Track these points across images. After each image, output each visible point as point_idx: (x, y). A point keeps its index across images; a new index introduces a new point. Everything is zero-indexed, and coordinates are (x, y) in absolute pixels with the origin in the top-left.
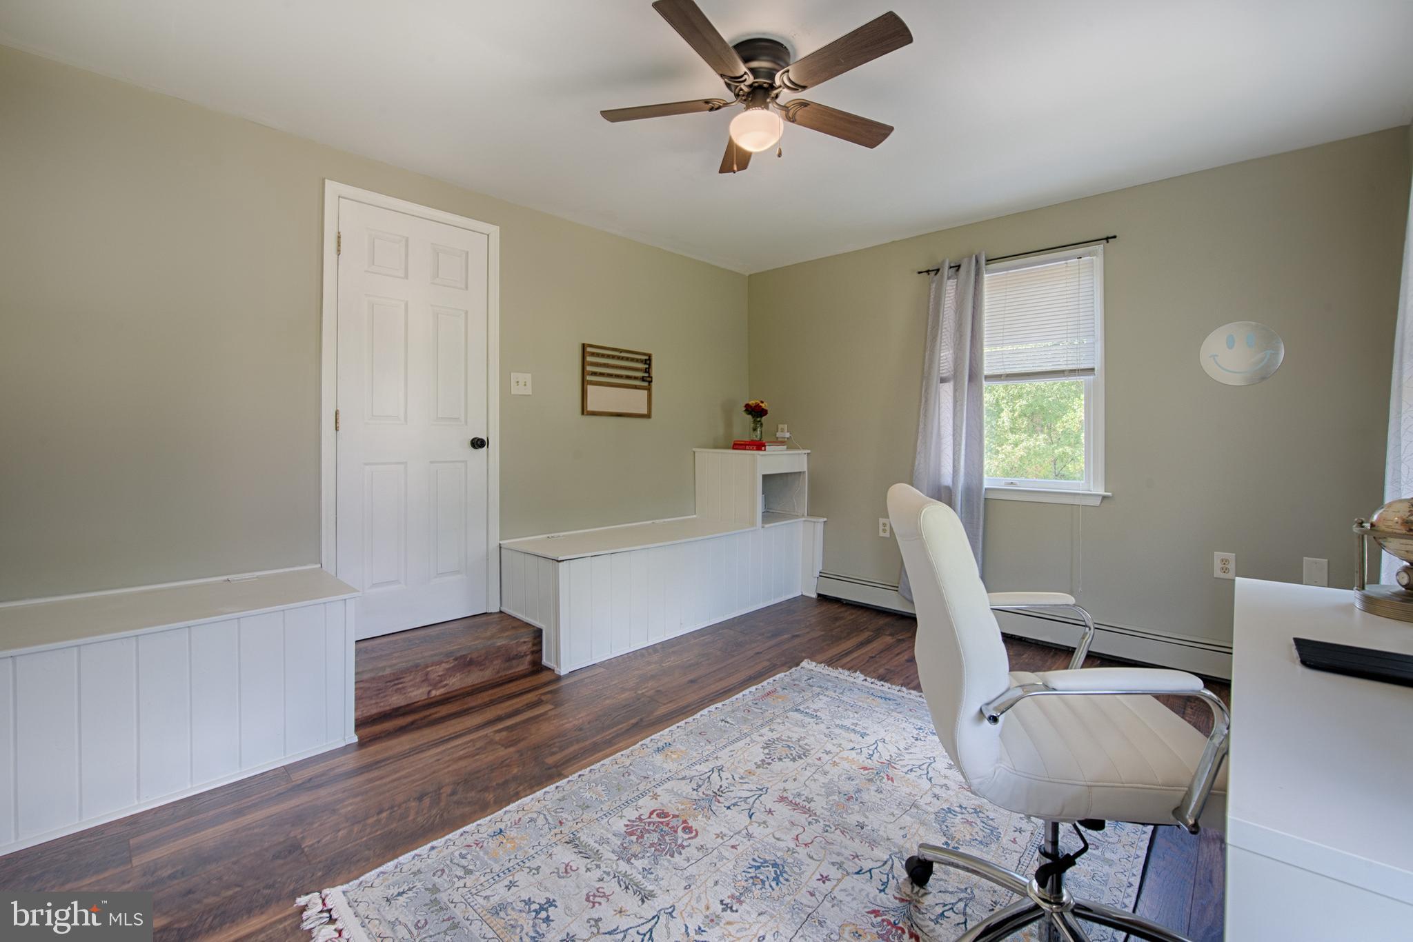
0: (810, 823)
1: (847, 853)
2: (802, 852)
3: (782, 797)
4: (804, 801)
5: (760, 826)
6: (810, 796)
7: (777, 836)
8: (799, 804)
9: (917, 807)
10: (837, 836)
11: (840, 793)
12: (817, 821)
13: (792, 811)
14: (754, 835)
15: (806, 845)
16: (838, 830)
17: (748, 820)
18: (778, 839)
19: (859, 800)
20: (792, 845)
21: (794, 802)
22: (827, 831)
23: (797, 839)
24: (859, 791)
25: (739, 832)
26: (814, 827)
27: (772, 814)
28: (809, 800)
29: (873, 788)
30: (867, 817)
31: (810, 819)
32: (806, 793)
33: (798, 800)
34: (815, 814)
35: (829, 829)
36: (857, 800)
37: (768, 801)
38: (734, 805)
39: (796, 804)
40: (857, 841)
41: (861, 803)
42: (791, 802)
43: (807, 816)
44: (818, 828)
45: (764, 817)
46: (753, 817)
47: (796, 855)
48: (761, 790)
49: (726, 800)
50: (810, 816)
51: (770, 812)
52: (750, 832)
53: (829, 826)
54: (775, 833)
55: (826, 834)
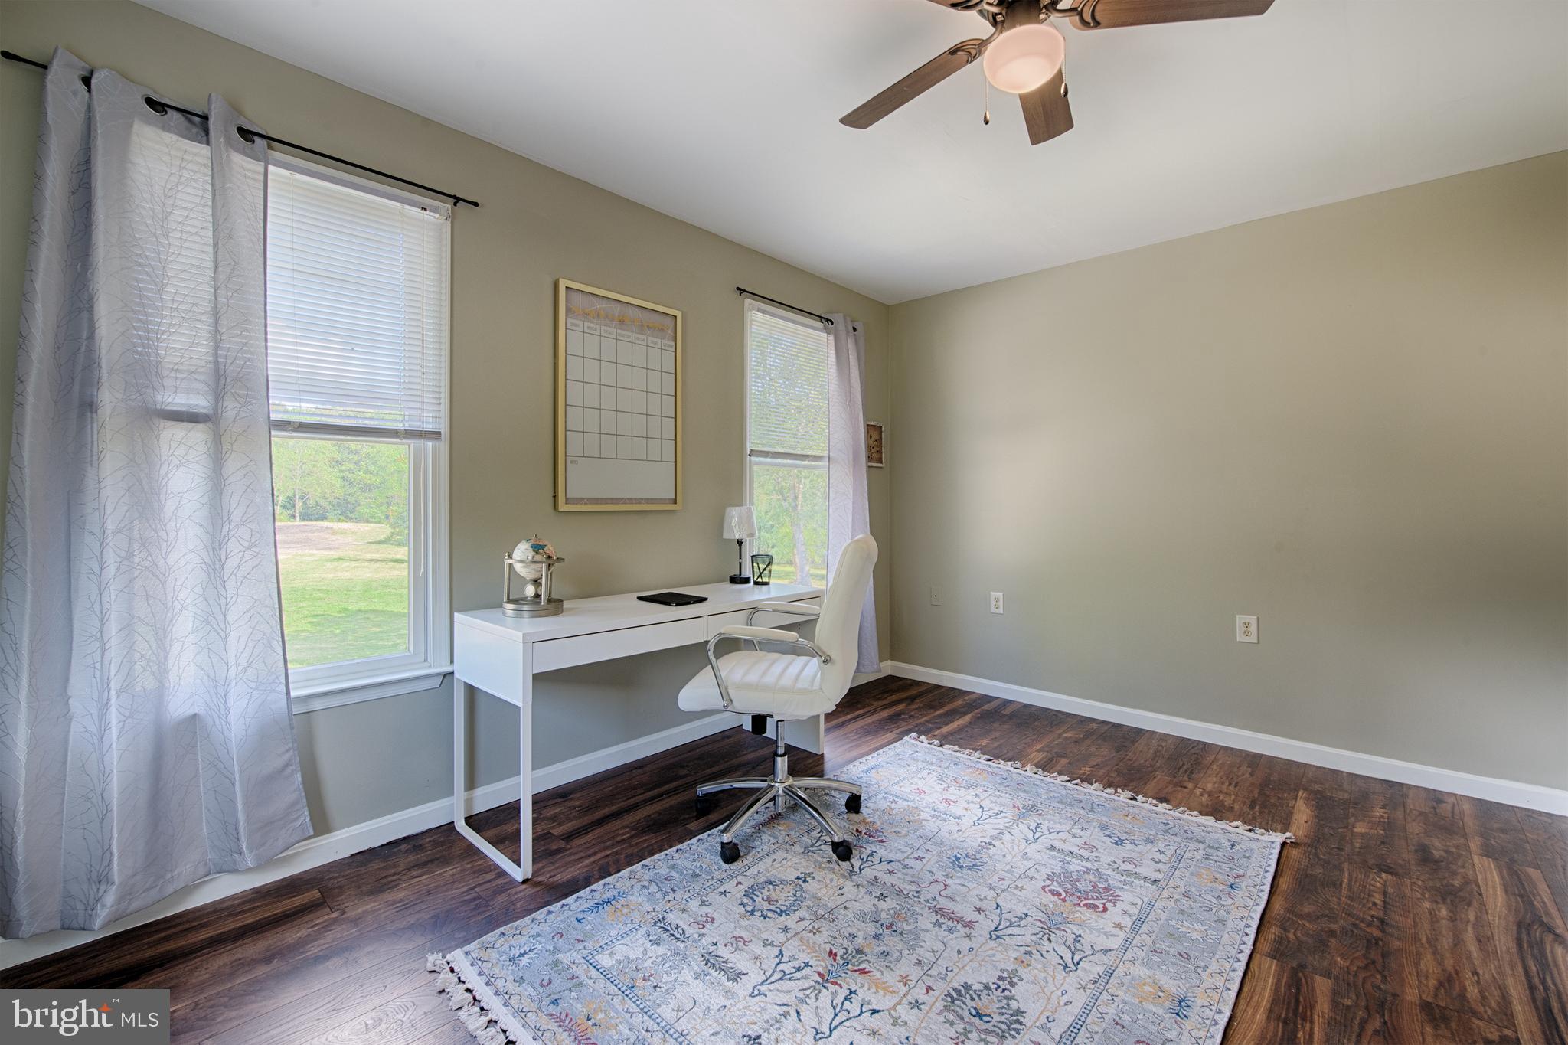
0: (935, 899)
1: (899, 875)
2: (939, 875)
3: (970, 927)
4: (944, 923)
5: (985, 897)
6: (937, 928)
7: (964, 888)
8: (949, 920)
9: (816, 915)
10: (907, 888)
11: (901, 934)
12: (928, 901)
13: (955, 911)
14: (987, 889)
15: (937, 881)
16: (905, 893)
17: (999, 901)
18: (963, 885)
19: (879, 925)
20: (949, 881)
21: (955, 922)
22: (917, 892)
23: (945, 886)
24: (877, 937)
25: (1003, 891)
26: (930, 896)
27: (976, 908)
28: (938, 924)
29: (859, 941)
30: (874, 905)
31: (934, 903)
32: (942, 933)
33: (950, 923)
34: (930, 909)
35: (915, 895)
36: (882, 925)
37: (985, 924)
38: (1021, 918)
39: (953, 919)
40: (888, 884)
41: (877, 922)
42: (958, 922)
43: (938, 906)
44: (926, 895)
45: (984, 905)
46: (995, 906)
47: (945, 874)
48: (998, 937)
49: (1034, 924)
50: (935, 906)
51: (979, 910)
52: (992, 892)
53: (915, 897)
54: (967, 890)
55: (919, 890)
